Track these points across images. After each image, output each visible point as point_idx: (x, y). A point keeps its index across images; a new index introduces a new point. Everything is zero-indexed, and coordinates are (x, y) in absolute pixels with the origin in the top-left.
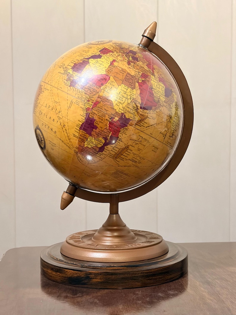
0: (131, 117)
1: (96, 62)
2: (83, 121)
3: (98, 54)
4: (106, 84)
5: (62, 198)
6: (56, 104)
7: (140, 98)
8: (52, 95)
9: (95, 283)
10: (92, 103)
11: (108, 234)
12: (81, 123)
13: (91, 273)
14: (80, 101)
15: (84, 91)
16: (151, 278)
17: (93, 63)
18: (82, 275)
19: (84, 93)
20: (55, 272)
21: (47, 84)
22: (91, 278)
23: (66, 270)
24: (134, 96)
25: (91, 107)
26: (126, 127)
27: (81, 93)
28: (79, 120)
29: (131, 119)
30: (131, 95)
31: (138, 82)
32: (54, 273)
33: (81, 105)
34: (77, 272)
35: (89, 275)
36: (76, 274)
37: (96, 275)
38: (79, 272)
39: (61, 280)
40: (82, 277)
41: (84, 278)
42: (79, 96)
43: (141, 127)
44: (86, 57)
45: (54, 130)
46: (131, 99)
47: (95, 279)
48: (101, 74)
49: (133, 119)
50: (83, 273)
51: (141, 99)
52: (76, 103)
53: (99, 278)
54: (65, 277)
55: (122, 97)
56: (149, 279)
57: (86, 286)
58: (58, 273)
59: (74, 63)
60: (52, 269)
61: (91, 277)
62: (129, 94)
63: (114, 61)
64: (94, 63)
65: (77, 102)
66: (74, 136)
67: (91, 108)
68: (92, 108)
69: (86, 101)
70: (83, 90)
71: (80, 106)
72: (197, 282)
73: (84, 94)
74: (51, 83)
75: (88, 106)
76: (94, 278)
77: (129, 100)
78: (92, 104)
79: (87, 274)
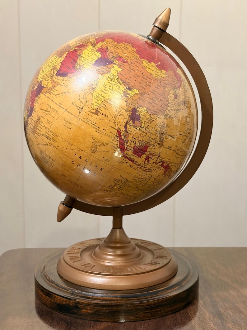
5: (58, 210)
9: (84, 313)
11: (110, 252)
13: (80, 303)
16: (147, 311)
18: (71, 304)
20: (45, 295)
22: (81, 309)
23: (55, 295)
32: (44, 296)
34: (66, 299)
35: (79, 305)
36: (65, 301)
37: (86, 305)
38: (68, 300)
39: (50, 305)
40: (71, 306)
41: (73, 306)
47: (85, 309)
50: (71, 302)
53: (89, 309)
54: (54, 303)
56: (145, 313)
57: (74, 315)
58: (48, 297)
60: (42, 291)
61: (80, 307)
72: (207, 314)
76: (83, 309)
79: (76, 303)
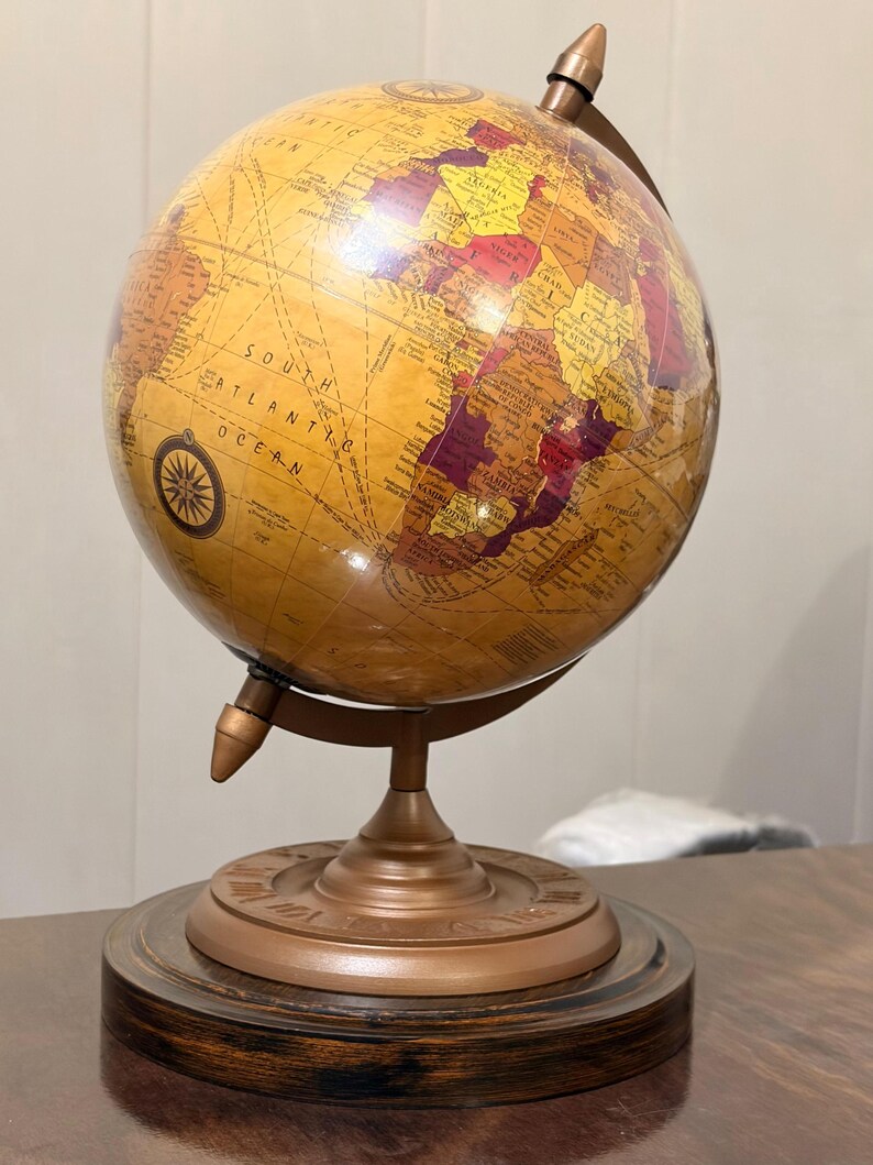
0: (620, 419)
1: (473, 179)
2: (438, 429)
3: (469, 146)
4: (530, 275)
6: (306, 350)
7: (646, 339)
8: (281, 308)
9: (439, 1085)
10: (479, 353)
12: (428, 438)
13: (423, 1050)
14: (427, 344)
15: (442, 302)
17: (458, 185)
18: (387, 1055)
19: (442, 309)
20: (247, 1050)
21: (244, 255)
22: (427, 1069)
23: (310, 1041)
24: (628, 331)
25: (476, 370)
26: (600, 458)
27: (427, 308)
28: (419, 424)
29: (619, 424)
30: (620, 329)
31: (636, 276)
32: (239, 1055)
33: (430, 362)
34: (363, 1046)
35: (418, 1057)
36: (358, 1053)
37: (448, 1052)
38: (372, 1046)
39: (280, 1083)
40: (387, 1067)
41: (393, 1067)
42: (419, 320)
43: (646, 456)
44: (422, 156)
45: (289, 460)
46: (622, 345)
47: (445, 1068)
48: (505, 235)
49: (623, 426)
50: (387, 1050)
51: (650, 346)
52: (408, 350)
53: (459, 1064)
54: (305, 1070)
55: (591, 336)
57: (402, 1100)
58: (265, 1055)
59: (374, 175)
60: (228, 1039)
61: (423, 1064)
62: (613, 322)
63: (539, 181)
64: (464, 185)
65: (414, 345)
66: (388, 488)
67: (474, 374)
68: (479, 377)
69: (453, 346)
70: (437, 299)
71: (426, 365)
73: (442, 313)
74: (269, 254)
75: (461, 368)
76: (436, 1068)
77: (615, 347)
78: (480, 358)
79: (408, 1053)
